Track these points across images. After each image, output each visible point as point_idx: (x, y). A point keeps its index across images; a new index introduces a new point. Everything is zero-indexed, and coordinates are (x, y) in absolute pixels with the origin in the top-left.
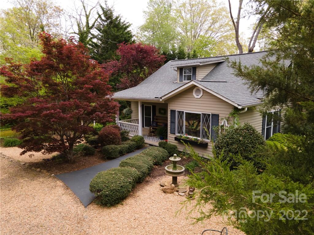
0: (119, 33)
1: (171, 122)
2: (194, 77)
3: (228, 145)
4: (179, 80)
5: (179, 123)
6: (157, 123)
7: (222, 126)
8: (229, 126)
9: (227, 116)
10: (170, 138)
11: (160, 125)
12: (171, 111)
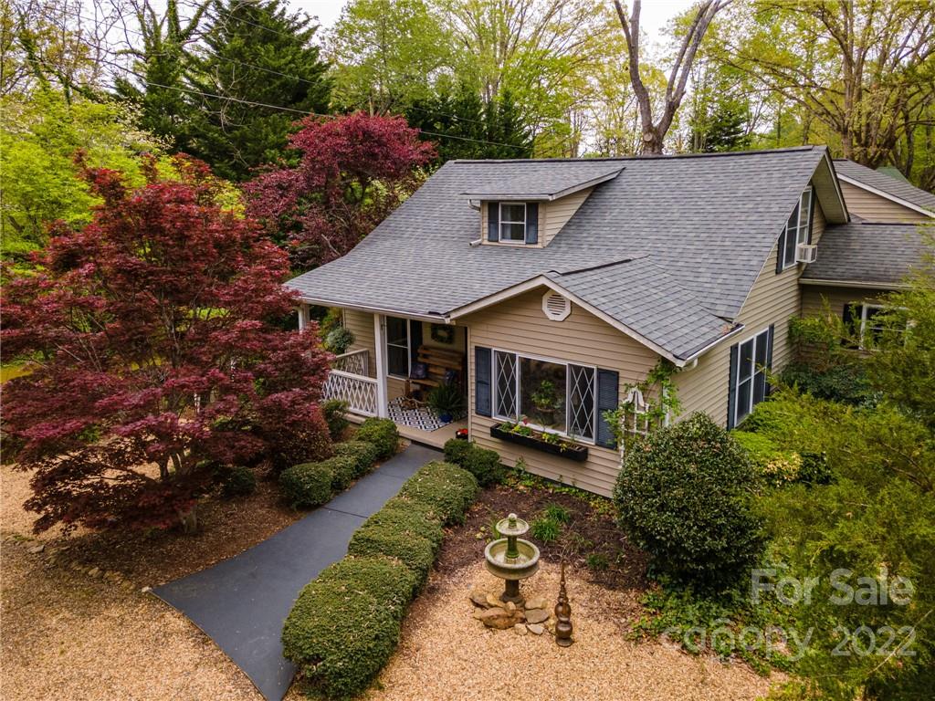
0: (283, 61)
1: (478, 382)
2: (532, 232)
3: (657, 488)
4: (486, 237)
5: (502, 383)
6: (427, 367)
7: (629, 406)
8: (648, 405)
9: (643, 379)
10: (474, 427)
11: (435, 374)
12: (478, 349)
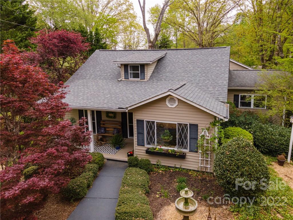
1: (138, 133)
2: (142, 76)
3: (238, 168)
4: (123, 77)
5: (148, 133)
6: (105, 128)
7: (203, 136)
8: (210, 135)
9: (208, 126)
10: (137, 150)
11: (108, 131)
12: (138, 121)
